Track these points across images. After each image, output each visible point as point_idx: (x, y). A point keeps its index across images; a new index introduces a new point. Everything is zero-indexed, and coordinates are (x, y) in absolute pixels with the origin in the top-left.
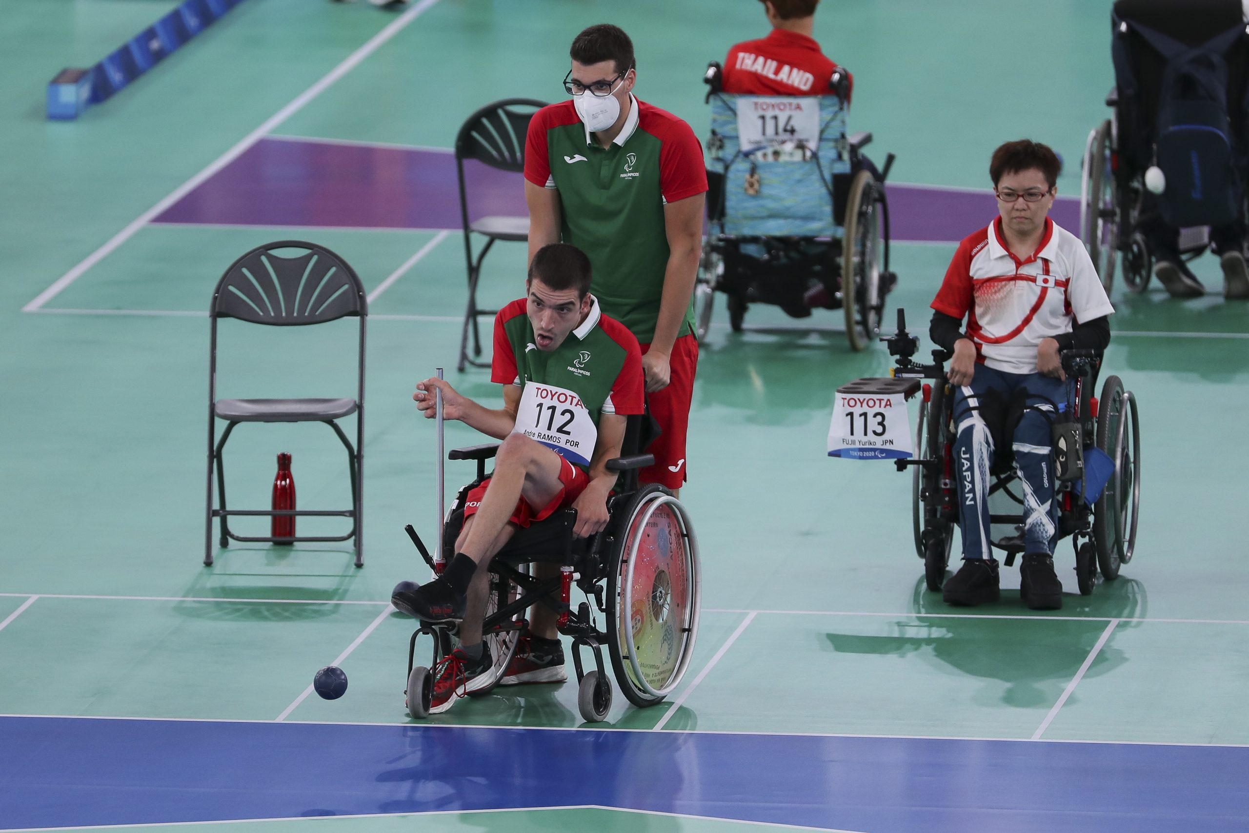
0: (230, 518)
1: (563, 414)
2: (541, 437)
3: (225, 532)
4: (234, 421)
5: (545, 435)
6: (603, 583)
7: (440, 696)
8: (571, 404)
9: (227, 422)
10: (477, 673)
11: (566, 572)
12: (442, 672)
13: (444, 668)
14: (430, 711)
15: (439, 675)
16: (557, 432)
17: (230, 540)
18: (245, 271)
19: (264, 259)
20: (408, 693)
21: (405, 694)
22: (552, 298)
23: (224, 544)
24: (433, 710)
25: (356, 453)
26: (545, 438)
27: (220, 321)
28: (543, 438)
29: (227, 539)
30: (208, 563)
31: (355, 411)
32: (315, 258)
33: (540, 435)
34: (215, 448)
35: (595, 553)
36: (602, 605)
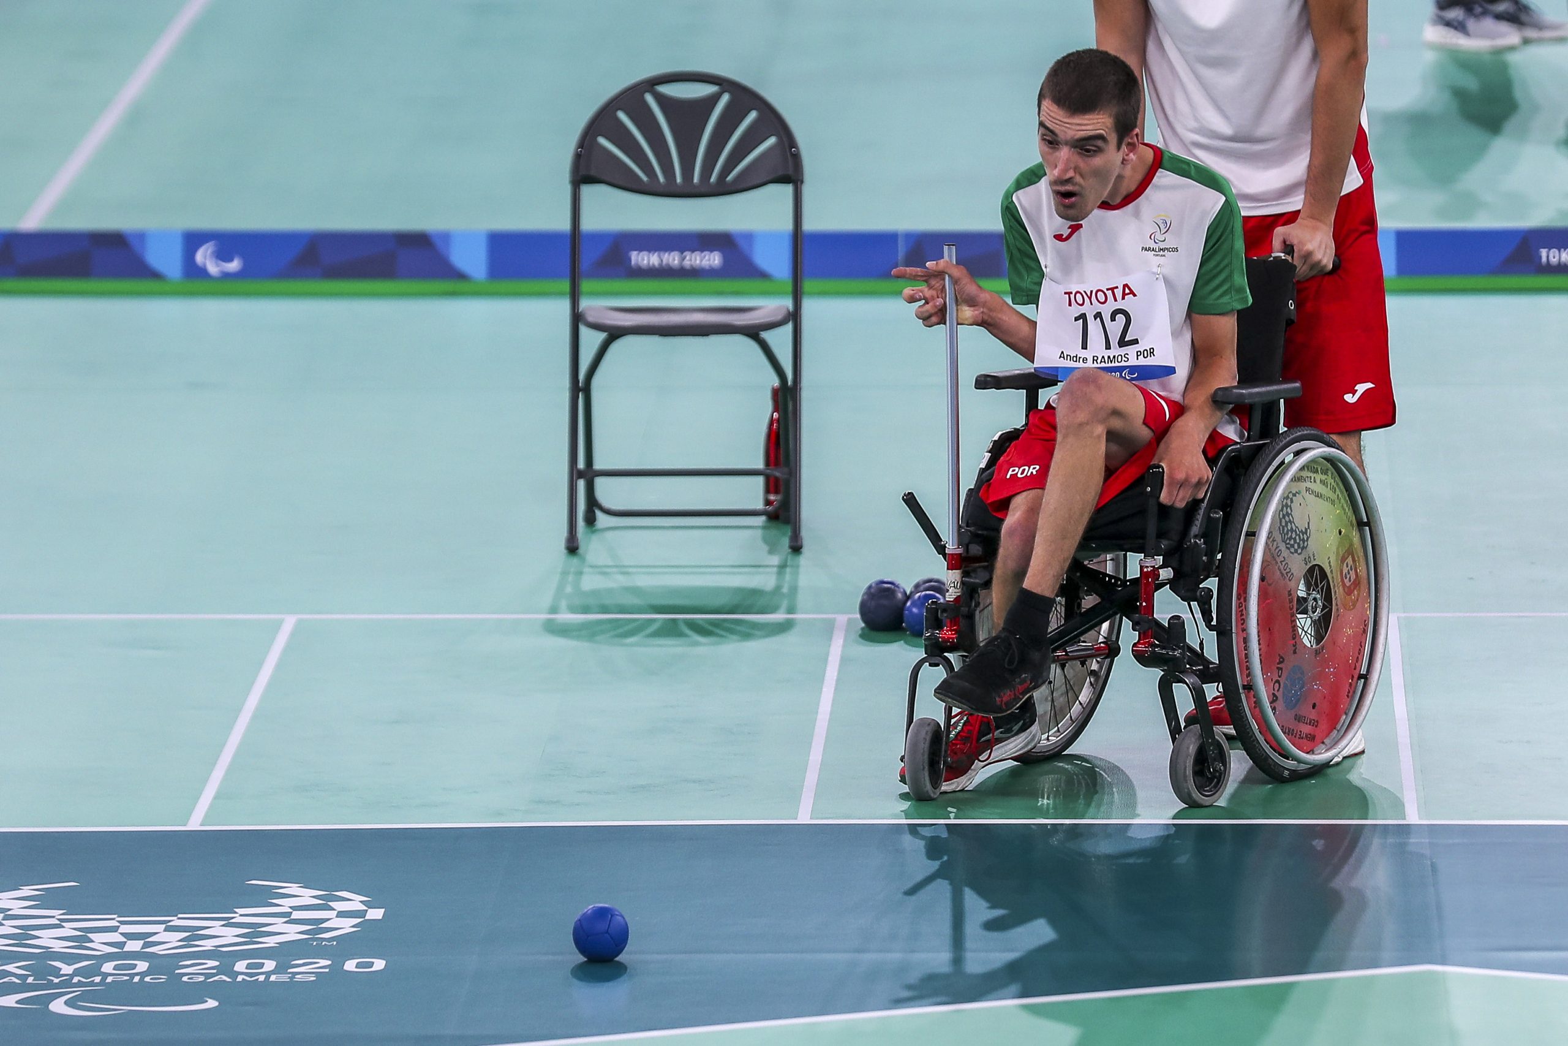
0: (600, 483)
1: (1113, 319)
2: (1099, 361)
3: (593, 503)
4: (614, 334)
5: (1103, 357)
6: (1212, 583)
7: (954, 765)
8: (1116, 300)
9: (602, 336)
10: (1013, 733)
11: (1147, 567)
12: (959, 728)
13: (962, 721)
14: (942, 788)
15: (954, 733)
16: (1120, 347)
17: (599, 515)
18: (622, 116)
19: (649, 98)
20: (906, 759)
21: (902, 761)
22: (1069, 128)
23: (590, 520)
24: (945, 787)
25: (790, 383)
26: (1105, 362)
27: (586, 190)
28: (1101, 362)
29: (594, 512)
30: (572, 548)
31: (790, 321)
32: (725, 98)
33: (1095, 358)
34: (582, 377)
35: (1196, 537)
36: (1212, 620)
